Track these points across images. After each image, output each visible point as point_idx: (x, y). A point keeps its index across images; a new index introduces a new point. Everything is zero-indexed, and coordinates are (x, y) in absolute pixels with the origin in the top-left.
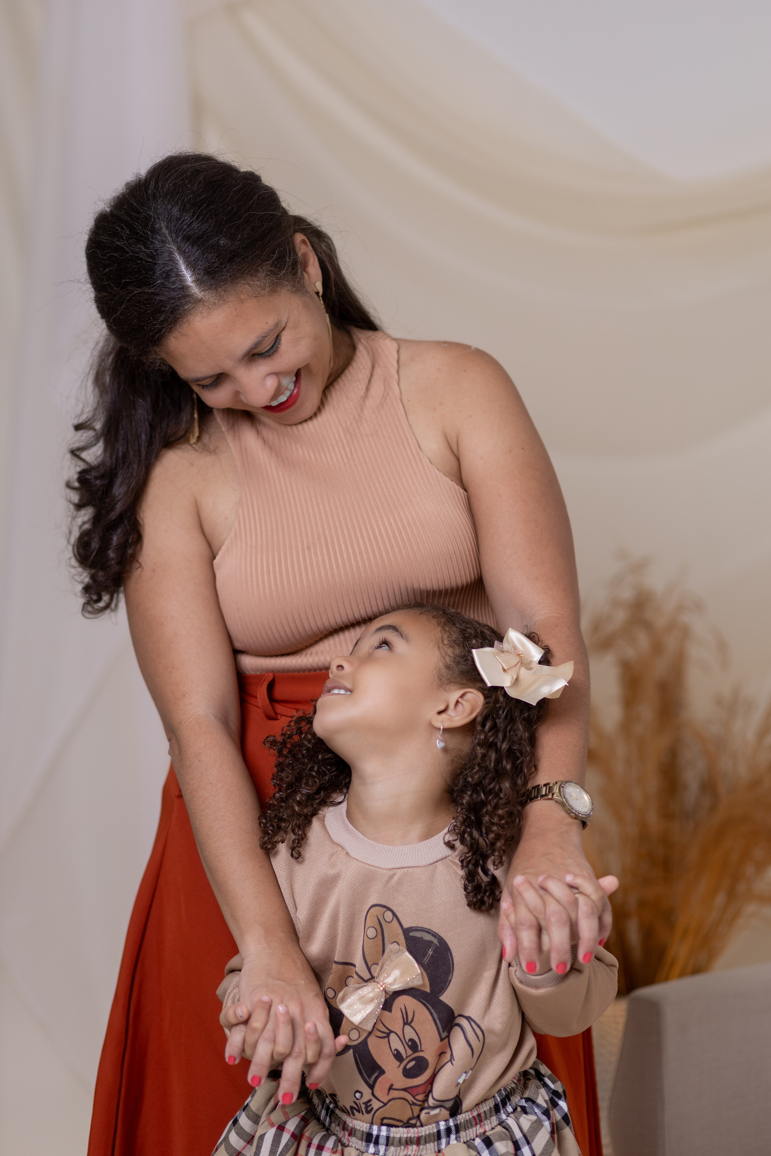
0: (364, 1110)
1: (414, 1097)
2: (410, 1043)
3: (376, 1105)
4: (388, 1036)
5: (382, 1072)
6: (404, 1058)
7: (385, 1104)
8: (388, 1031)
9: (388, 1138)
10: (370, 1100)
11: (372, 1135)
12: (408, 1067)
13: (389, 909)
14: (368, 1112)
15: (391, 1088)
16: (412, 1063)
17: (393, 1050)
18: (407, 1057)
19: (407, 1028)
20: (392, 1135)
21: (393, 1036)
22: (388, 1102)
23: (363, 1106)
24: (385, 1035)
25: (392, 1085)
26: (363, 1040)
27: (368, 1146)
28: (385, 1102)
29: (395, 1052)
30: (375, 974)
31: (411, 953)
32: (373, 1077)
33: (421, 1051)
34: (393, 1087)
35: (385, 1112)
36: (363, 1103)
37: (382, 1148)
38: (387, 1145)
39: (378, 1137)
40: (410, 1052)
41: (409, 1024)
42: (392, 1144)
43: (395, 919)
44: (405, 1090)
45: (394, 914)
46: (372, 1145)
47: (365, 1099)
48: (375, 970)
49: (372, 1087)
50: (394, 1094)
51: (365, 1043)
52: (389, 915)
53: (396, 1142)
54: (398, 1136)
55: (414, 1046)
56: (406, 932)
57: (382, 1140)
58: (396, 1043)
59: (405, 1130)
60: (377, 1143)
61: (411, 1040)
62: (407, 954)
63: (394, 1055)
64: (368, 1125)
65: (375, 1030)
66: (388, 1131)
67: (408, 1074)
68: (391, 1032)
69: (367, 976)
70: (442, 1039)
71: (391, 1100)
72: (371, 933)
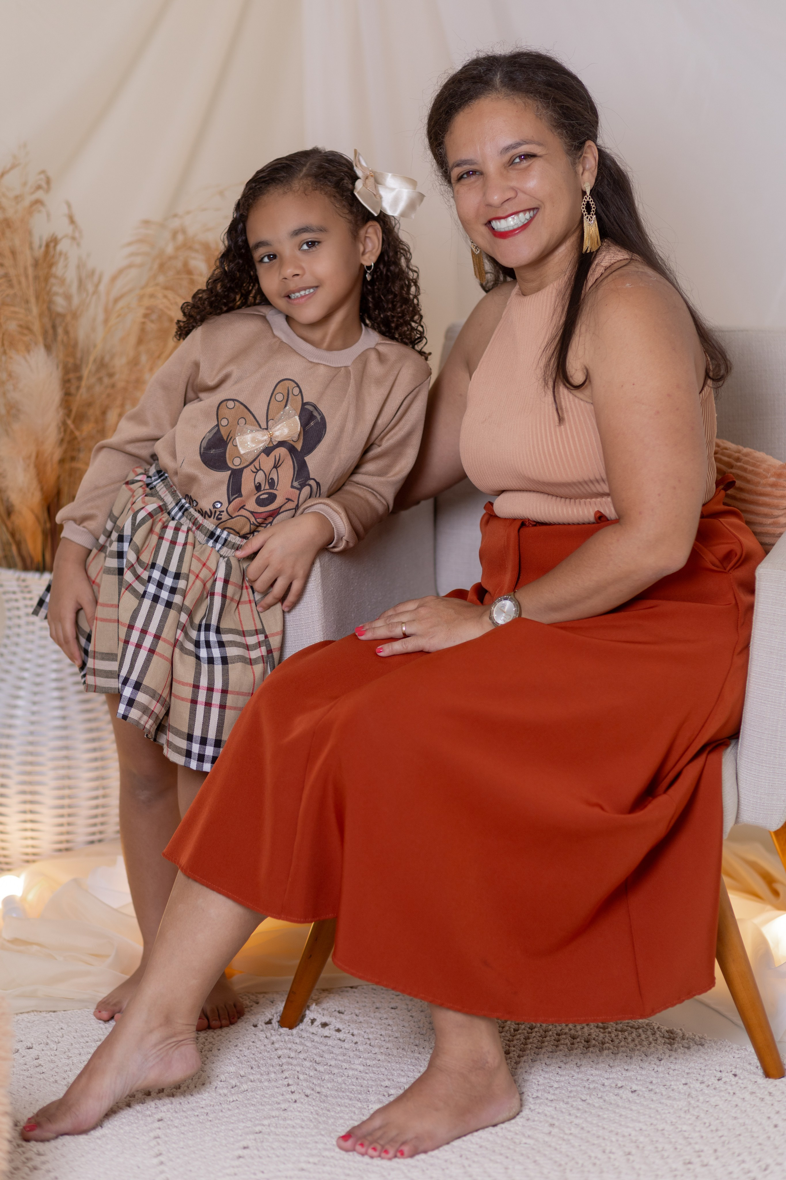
0: (216, 516)
1: (256, 519)
2: (270, 481)
3: (225, 516)
4: (257, 473)
6: (262, 490)
7: (232, 518)
8: (258, 468)
9: (226, 540)
10: (223, 511)
11: (215, 534)
12: (261, 497)
13: (298, 386)
15: (243, 508)
16: (266, 496)
17: (256, 483)
18: (264, 490)
19: (275, 470)
20: (229, 539)
21: (261, 472)
22: (236, 517)
23: (217, 513)
24: (255, 471)
26: (241, 468)
27: (208, 542)
28: (233, 516)
29: (258, 484)
30: (269, 427)
31: (300, 419)
32: (234, 496)
33: (276, 489)
34: (245, 507)
35: (229, 524)
36: (218, 511)
37: (218, 546)
38: (223, 545)
39: (219, 537)
40: (267, 487)
42: (227, 546)
43: (300, 394)
44: (252, 513)
45: (301, 391)
46: (212, 541)
47: (221, 509)
48: (270, 423)
49: (230, 503)
50: (243, 512)
51: (241, 471)
52: (296, 391)
53: (230, 545)
54: (234, 541)
55: (272, 484)
56: (304, 405)
57: (221, 541)
58: (261, 478)
59: (240, 539)
60: (216, 541)
61: (272, 479)
62: (297, 419)
63: (255, 485)
64: (215, 527)
65: (252, 465)
66: (228, 535)
67: (260, 502)
68: (261, 469)
69: (264, 425)
70: (292, 487)
71: (238, 516)
72: (279, 397)
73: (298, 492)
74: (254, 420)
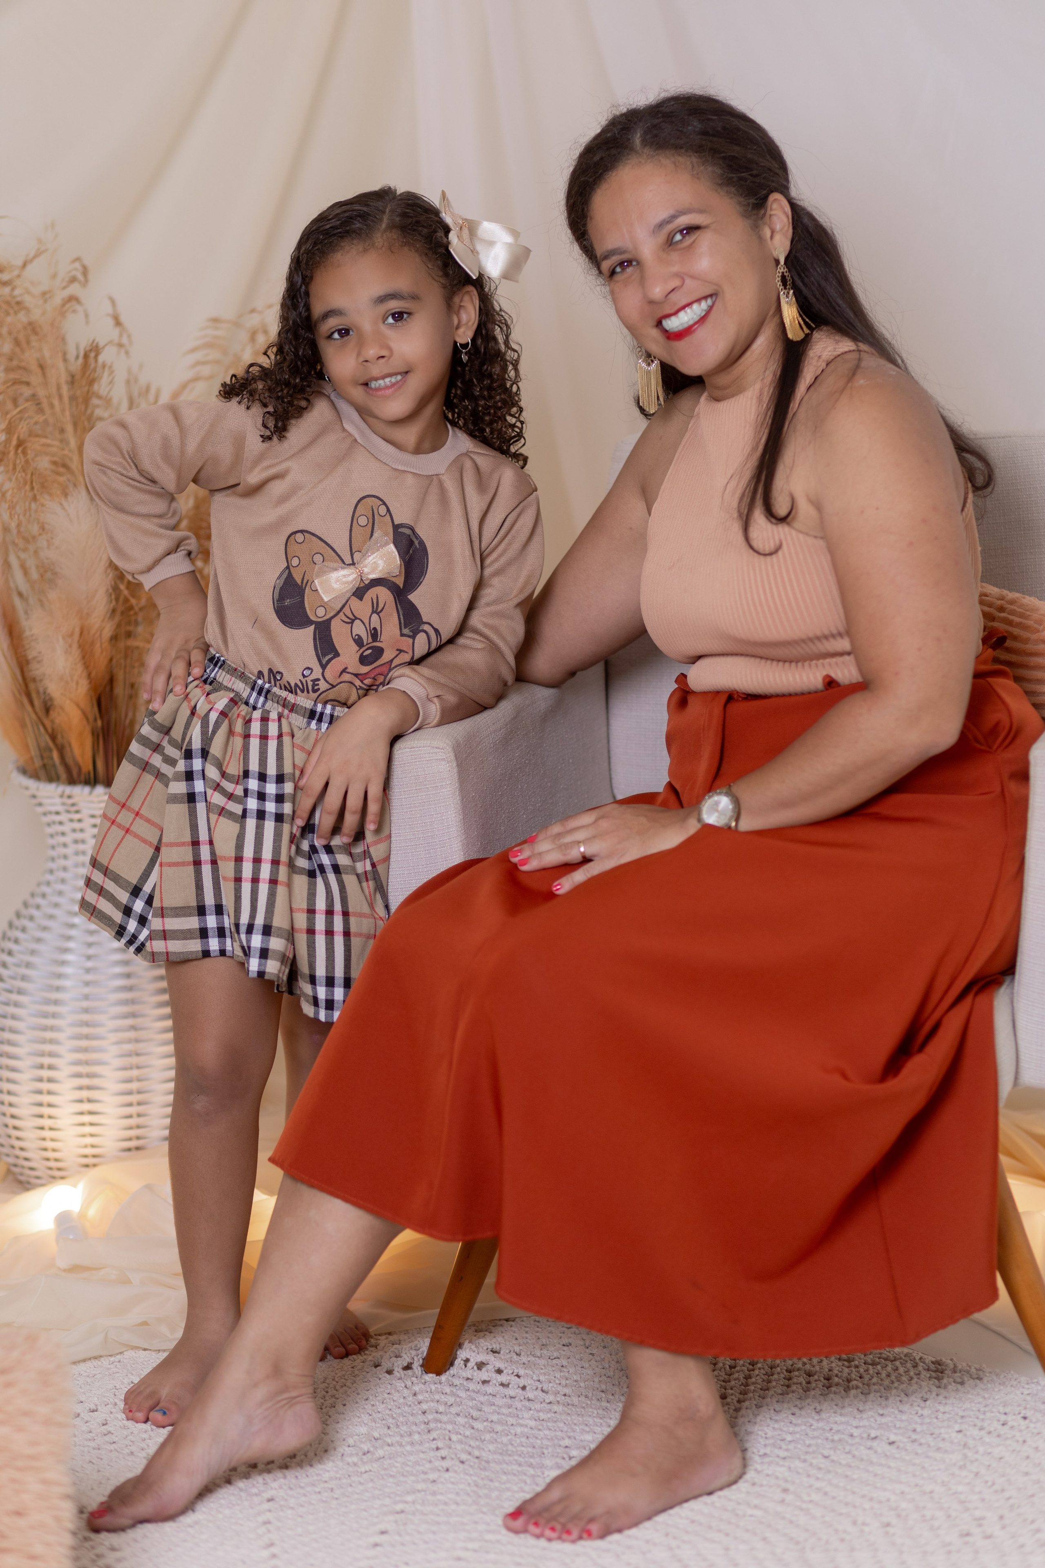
0: (310, 688)
1: (362, 682)
2: (372, 632)
3: (323, 686)
4: (352, 622)
5: (337, 655)
6: (365, 644)
7: (333, 686)
8: (352, 617)
9: (332, 716)
10: (318, 680)
11: (316, 712)
12: (364, 654)
13: (384, 504)
14: (315, 691)
15: (344, 671)
16: (369, 651)
17: (354, 636)
18: (367, 644)
19: (375, 616)
20: (335, 714)
21: (357, 622)
22: (337, 685)
23: (310, 684)
24: (349, 621)
25: (346, 668)
26: (327, 620)
27: (309, 724)
28: (335, 684)
29: (357, 637)
30: (355, 561)
31: (396, 547)
32: (328, 658)
33: (381, 641)
35: (332, 695)
36: (312, 681)
37: (324, 725)
38: (330, 723)
39: (322, 714)
40: (370, 640)
41: (378, 614)
43: (388, 514)
44: (356, 675)
45: (388, 510)
46: (314, 722)
47: (315, 677)
48: (357, 556)
49: (324, 667)
50: (346, 677)
51: (329, 621)
52: (383, 510)
55: (375, 635)
56: (396, 527)
57: (326, 718)
58: (359, 629)
60: (320, 720)
61: (375, 629)
62: (392, 547)
63: (354, 640)
64: (313, 703)
65: (341, 613)
66: (333, 709)
67: (363, 660)
68: (356, 618)
69: (348, 560)
70: (402, 635)
71: (341, 683)
72: (363, 521)
73: (411, 640)
74: (334, 554)
